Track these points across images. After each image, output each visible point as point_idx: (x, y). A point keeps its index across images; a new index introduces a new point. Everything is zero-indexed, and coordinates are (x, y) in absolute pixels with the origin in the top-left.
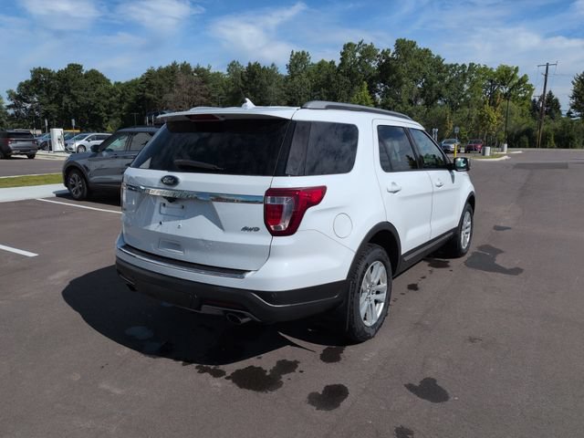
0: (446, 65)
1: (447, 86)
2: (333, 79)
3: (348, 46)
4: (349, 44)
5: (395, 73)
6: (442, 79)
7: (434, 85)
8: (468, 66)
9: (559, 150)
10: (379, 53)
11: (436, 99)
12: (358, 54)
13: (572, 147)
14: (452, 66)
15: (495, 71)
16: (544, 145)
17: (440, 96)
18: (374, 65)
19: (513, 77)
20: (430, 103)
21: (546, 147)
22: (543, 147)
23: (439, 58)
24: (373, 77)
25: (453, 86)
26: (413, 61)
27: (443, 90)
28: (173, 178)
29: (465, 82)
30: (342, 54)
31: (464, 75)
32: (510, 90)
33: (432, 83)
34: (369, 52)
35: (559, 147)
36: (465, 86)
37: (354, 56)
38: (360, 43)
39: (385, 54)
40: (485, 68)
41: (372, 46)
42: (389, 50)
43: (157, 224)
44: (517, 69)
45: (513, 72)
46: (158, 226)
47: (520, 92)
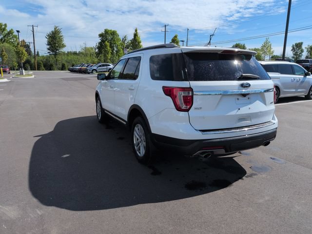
9: (46, 71)
13: (53, 70)
16: (39, 69)
19: (4, 29)
21: (40, 70)
22: (38, 70)
28: (248, 84)
32: (4, 37)
35: (46, 70)
43: (237, 110)
44: (6, 25)
45: (3, 27)
46: (237, 111)
47: (10, 39)
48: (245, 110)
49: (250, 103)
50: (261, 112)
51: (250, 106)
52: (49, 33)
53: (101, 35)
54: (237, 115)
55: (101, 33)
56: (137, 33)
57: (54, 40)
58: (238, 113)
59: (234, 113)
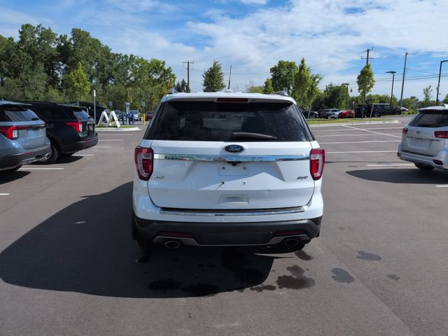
0: (113, 54)
1: (116, 70)
2: (13, 54)
3: (26, 27)
4: (27, 26)
5: (73, 55)
6: (110, 64)
7: (105, 68)
8: (129, 56)
10: (58, 37)
11: (108, 79)
12: (37, 36)
14: (117, 55)
15: (149, 62)
17: (111, 76)
18: (54, 46)
19: (162, 68)
20: (104, 82)
23: (107, 47)
24: (54, 57)
25: (120, 70)
26: (88, 48)
27: (114, 73)
28: (238, 146)
29: (128, 68)
30: (21, 33)
31: (127, 63)
32: (161, 76)
33: (104, 66)
34: (47, 35)
36: (129, 71)
37: (33, 37)
38: (39, 26)
39: (63, 38)
40: (142, 59)
41: (50, 30)
42: (66, 36)
43: (219, 184)
44: (164, 63)
45: (161, 65)
46: (220, 186)
47: (168, 79)
48: (234, 185)
49: (247, 176)
50: (268, 190)
51: (245, 180)
52: (207, 70)
53: (273, 70)
54: (219, 191)
55: (274, 66)
56: (303, 65)
57: (213, 79)
58: (220, 189)
59: (214, 187)
